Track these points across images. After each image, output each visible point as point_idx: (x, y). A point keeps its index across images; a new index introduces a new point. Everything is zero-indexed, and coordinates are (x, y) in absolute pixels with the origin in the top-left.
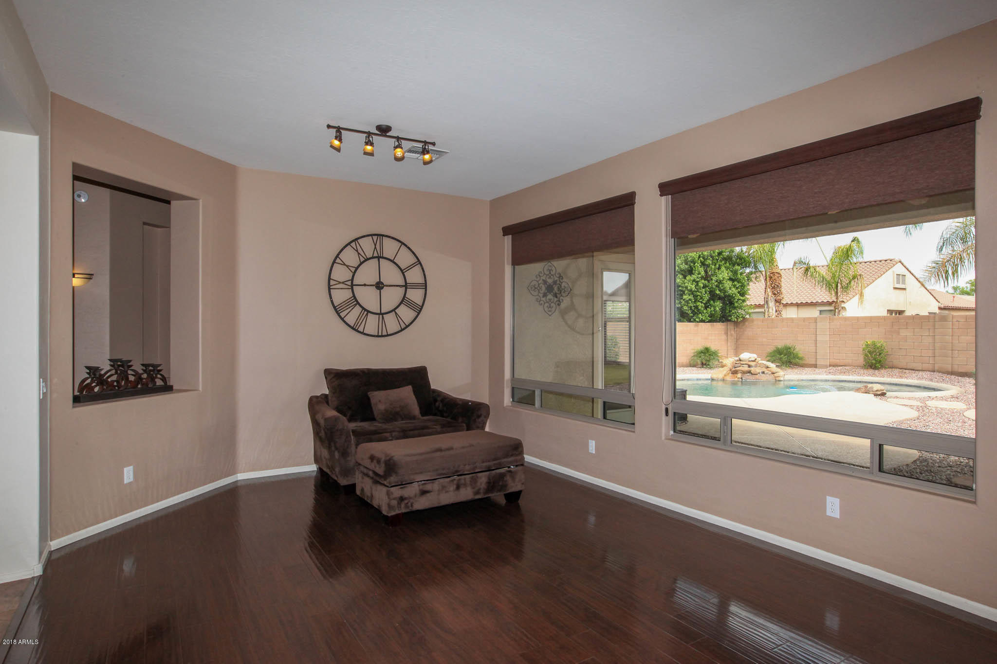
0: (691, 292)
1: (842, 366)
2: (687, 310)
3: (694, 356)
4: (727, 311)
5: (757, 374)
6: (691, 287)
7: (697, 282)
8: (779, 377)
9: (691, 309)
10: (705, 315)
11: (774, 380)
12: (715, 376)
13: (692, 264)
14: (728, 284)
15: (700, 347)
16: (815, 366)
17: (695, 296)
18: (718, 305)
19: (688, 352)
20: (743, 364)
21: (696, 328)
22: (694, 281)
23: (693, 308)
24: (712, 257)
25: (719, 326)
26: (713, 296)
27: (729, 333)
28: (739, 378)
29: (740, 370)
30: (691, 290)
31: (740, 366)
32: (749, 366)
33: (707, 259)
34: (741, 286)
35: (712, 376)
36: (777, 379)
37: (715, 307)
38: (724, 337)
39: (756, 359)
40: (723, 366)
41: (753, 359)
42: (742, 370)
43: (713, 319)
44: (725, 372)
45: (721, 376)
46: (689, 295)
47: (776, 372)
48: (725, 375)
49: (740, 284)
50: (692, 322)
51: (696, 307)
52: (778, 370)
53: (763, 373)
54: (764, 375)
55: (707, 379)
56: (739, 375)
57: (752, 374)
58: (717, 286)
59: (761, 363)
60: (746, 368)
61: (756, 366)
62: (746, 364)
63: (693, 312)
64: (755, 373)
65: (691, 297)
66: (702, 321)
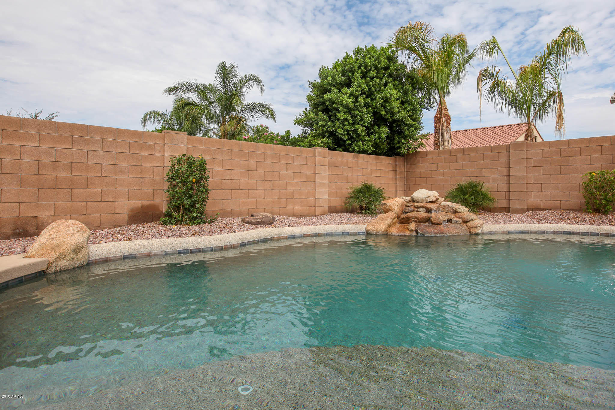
0: (349, 110)
1: (545, 209)
2: (342, 135)
3: (351, 197)
4: (396, 142)
5: (440, 224)
6: (347, 101)
7: (357, 98)
8: (475, 228)
9: (348, 134)
10: (368, 146)
11: (468, 233)
12: (372, 228)
13: (350, 74)
14: (396, 104)
15: (358, 185)
16: (508, 210)
17: (353, 116)
18: (384, 131)
19: (344, 192)
20: (418, 208)
21: (355, 160)
22: (352, 95)
23: (351, 133)
24: (376, 68)
25: (387, 161)
26: (378, 120)
27: (398, 170)
28: (411, 231)
29: (413, 217)
30: (347, 107)
31: (413, 211)
32: (428, 210)
33: (370, 70)
34: (412, 110)
35: (368, 228)
36: (473, 231)
37: (380, 134)
38: (391, 175)
39: (437, 199)
40: (386, 211)
41: (434, 199)
42: (417, 218)
43: (377, 151)
44: (389, 221)
45: (381, 228)
46: (345, 113)
47: (471, 220)
48: (389, 226)
49: (411, 107)
50: (350, 152)
51: (355, 131)
52: (473, 216)
53: (450, 221)
54: (452, 225)
55: (358, 234)
56: (412, 226)
57: (433, 224)
58: (383, 106)
59: (445, 206)
60: (422, 214)
61: (438, 209)
62: (423, 207)
63: (351, 138)
64: (438, 222)
65: (348, 116)
66: (364, 152)
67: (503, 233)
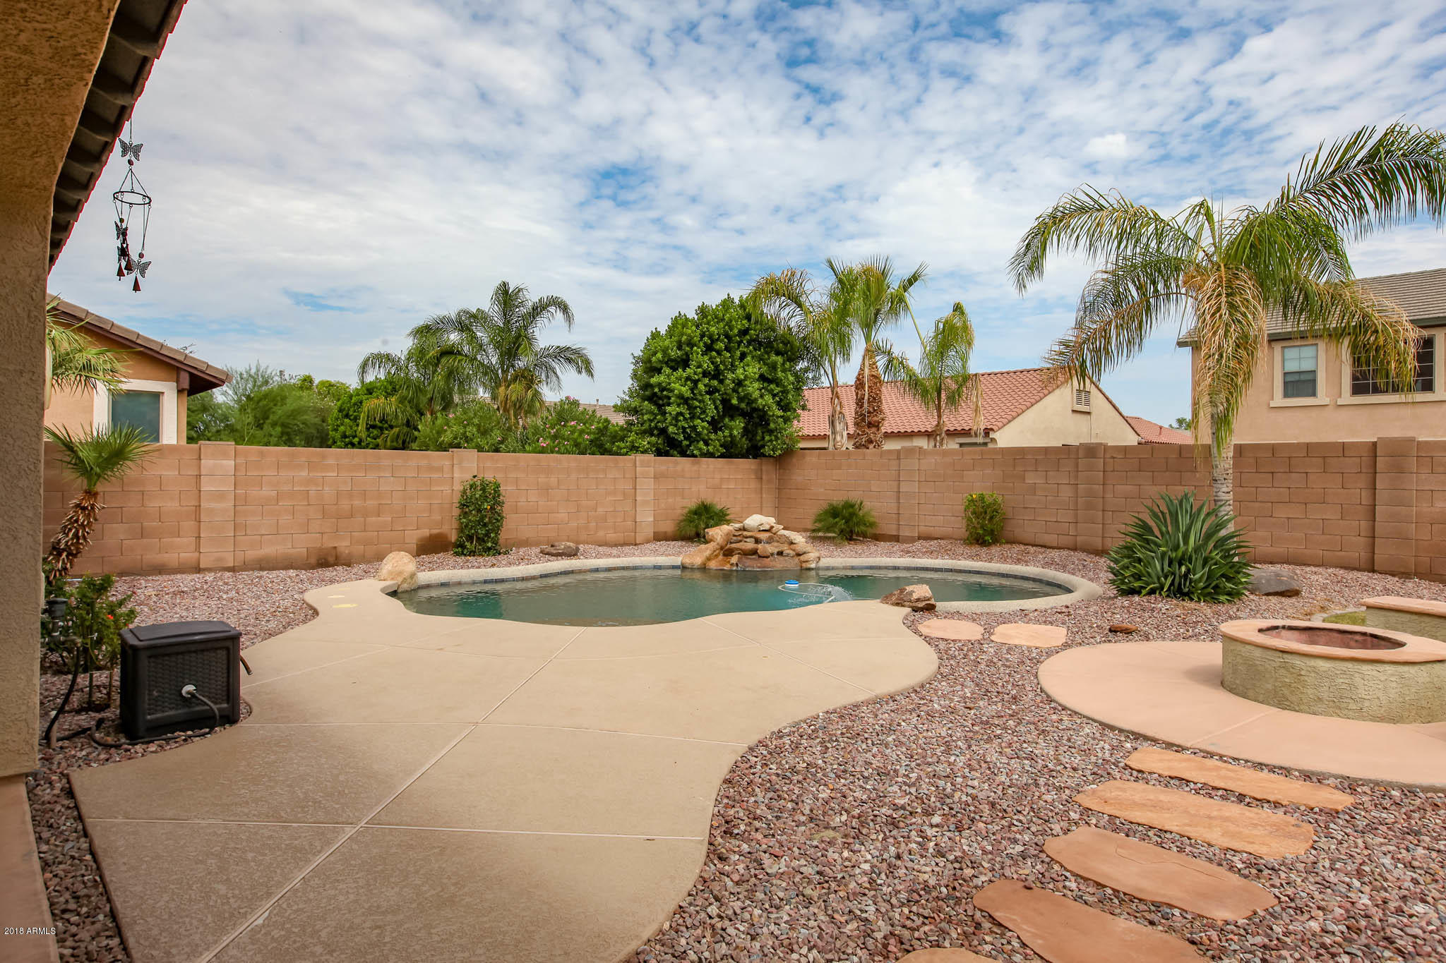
0: (684, 400)
1: (937, 539)
2: (675, 433)
3: (684, 520)
4: (758, 438)
5: (767, 557)
6: (680, 390)
7: (696, 382)
8: (807, 561)
9: (684, 432)
10: (715, 446)
11: (799, 568)
12: (687, 561)
13: (688, 349)
14: (753, 388)
15: (692, 504)
16: (896, 539)
17: (691, 408)
18: (738, 426)
20: (747, 537)
21: (695, 468)
22: (688, 379)
23: (688, 430)
24: (727, 336)
25: (745, 466)
26: (729, 410)
27: (764, 477)
28: (732, 564)
29: (737, 549)
30: (681, 396)
31: (741, 541)
32: (757, 541)
33: (718, 340)
34: (782, 392)
35: (684, 561)
36: (804, 565)
37: (731, 429)
38: (753, 485)
39: (772, 527)
40: (706, 542)
41: (767, 527)
42: (741, 550)
43: (730, 451)
44: (708, 553)
45: (698, 560)
46: (679, 405)
47: (805, 553)
48: (709, 559)
49: (779, 389)
50: (688, 456)
51: (694, 428)
52: (809, 547)
53: (780, 553)
54: (781, 558)
55: (674, 567)
56: (734, 559)
57: (760, 557)
58: (734, 390)
59: (781, 535)
60: (750, 545)
61: (770, 541)
62: (751, 537)
63: (688, 437)
64: (765, 555)
65: (683, 409)
66: (710, 455)
67: (845, 568)
